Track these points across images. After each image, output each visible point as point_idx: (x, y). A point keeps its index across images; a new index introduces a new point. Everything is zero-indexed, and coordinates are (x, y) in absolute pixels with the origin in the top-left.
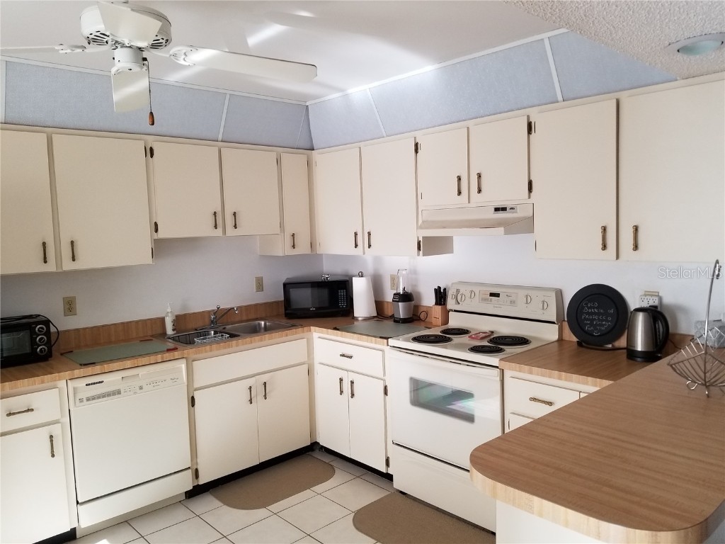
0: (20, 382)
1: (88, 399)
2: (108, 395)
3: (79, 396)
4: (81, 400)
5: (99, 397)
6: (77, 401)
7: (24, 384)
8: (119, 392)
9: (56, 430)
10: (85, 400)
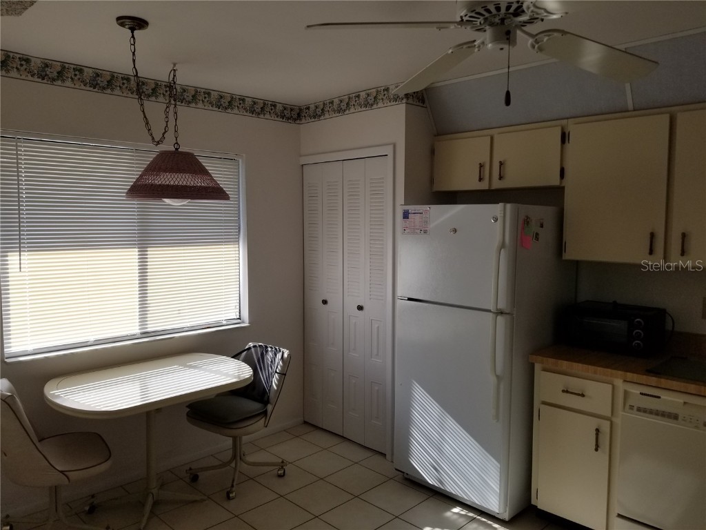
0: (575, 365)
1: (639, 410)
2: (663, 414)
3: (630, 402)
4: (632, 407)
5: (651, 412)
6: (627, 407)
7: (578, 367)
8: (676, 417)
9: (605, 426)
10: (635, 408)
